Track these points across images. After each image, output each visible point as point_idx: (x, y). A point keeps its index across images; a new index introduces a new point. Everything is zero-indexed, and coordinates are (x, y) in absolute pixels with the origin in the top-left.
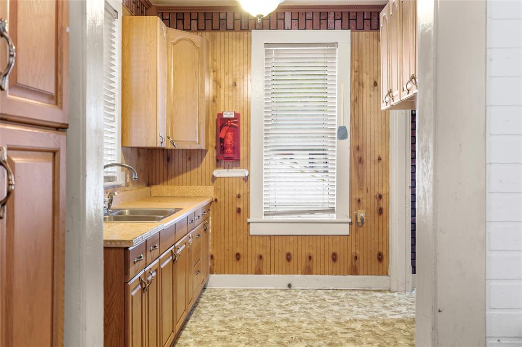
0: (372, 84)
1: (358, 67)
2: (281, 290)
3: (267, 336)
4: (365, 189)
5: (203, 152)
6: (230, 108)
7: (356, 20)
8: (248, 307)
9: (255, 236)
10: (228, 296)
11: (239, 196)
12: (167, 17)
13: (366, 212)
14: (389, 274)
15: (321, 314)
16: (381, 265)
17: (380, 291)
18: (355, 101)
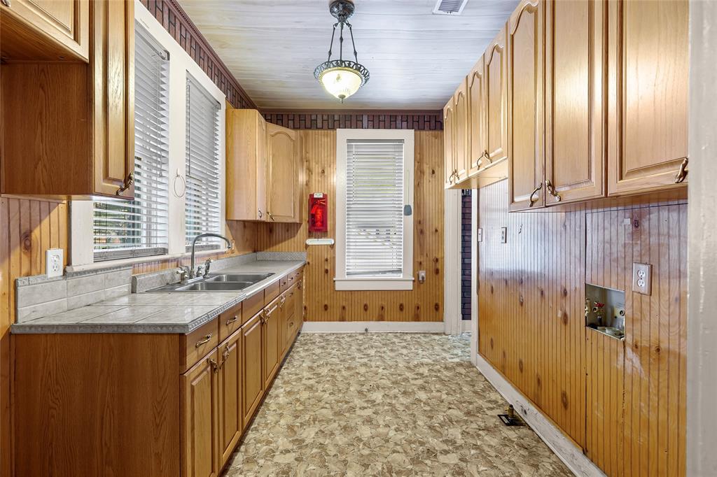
0: (431, 171)
1: (420, 159)
2: (361, 334)
3: (349, 384)
4: (425, 255)
5: (298, 225)
6: (320, 189)
7: (418, 122)
8: (334, 352)
9: (340, 291)
10: (318, 340)
11: (327, 260)
12: (269, 118)
13: (426, 272)
14: (444, 320)
15: (393, 358)
16: (437, 313)
17: (437, 334)
18: (418, 186)
